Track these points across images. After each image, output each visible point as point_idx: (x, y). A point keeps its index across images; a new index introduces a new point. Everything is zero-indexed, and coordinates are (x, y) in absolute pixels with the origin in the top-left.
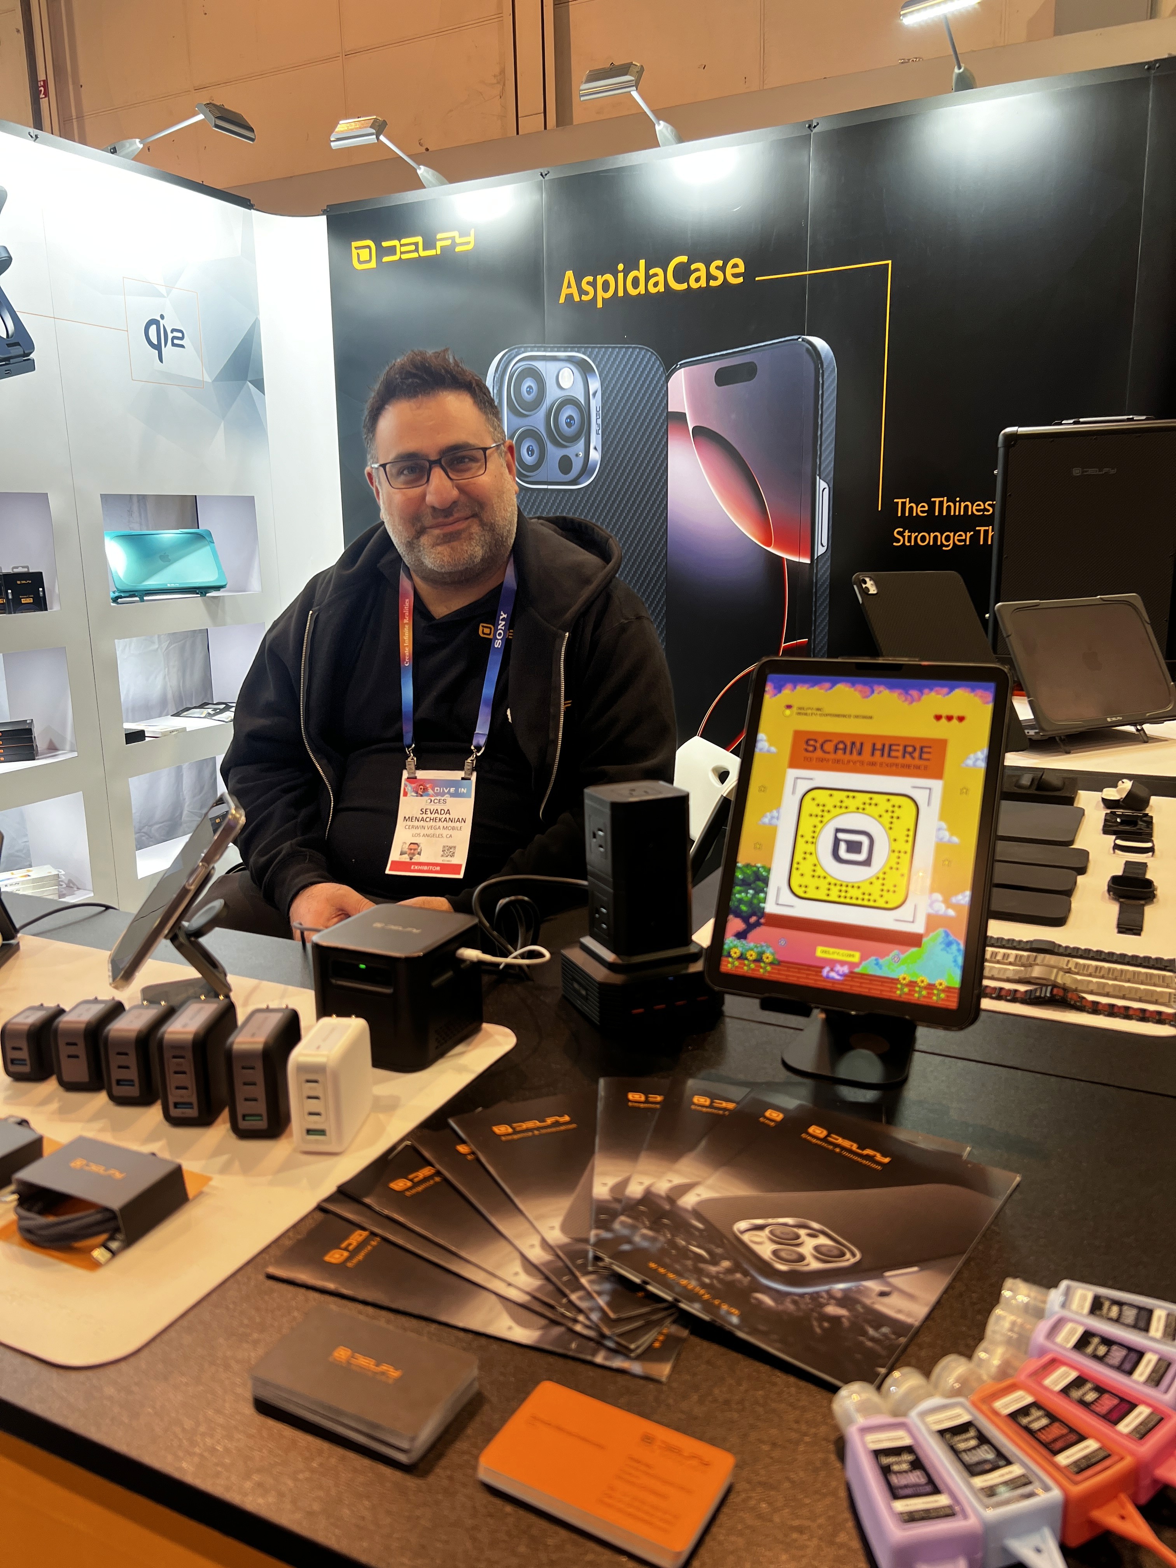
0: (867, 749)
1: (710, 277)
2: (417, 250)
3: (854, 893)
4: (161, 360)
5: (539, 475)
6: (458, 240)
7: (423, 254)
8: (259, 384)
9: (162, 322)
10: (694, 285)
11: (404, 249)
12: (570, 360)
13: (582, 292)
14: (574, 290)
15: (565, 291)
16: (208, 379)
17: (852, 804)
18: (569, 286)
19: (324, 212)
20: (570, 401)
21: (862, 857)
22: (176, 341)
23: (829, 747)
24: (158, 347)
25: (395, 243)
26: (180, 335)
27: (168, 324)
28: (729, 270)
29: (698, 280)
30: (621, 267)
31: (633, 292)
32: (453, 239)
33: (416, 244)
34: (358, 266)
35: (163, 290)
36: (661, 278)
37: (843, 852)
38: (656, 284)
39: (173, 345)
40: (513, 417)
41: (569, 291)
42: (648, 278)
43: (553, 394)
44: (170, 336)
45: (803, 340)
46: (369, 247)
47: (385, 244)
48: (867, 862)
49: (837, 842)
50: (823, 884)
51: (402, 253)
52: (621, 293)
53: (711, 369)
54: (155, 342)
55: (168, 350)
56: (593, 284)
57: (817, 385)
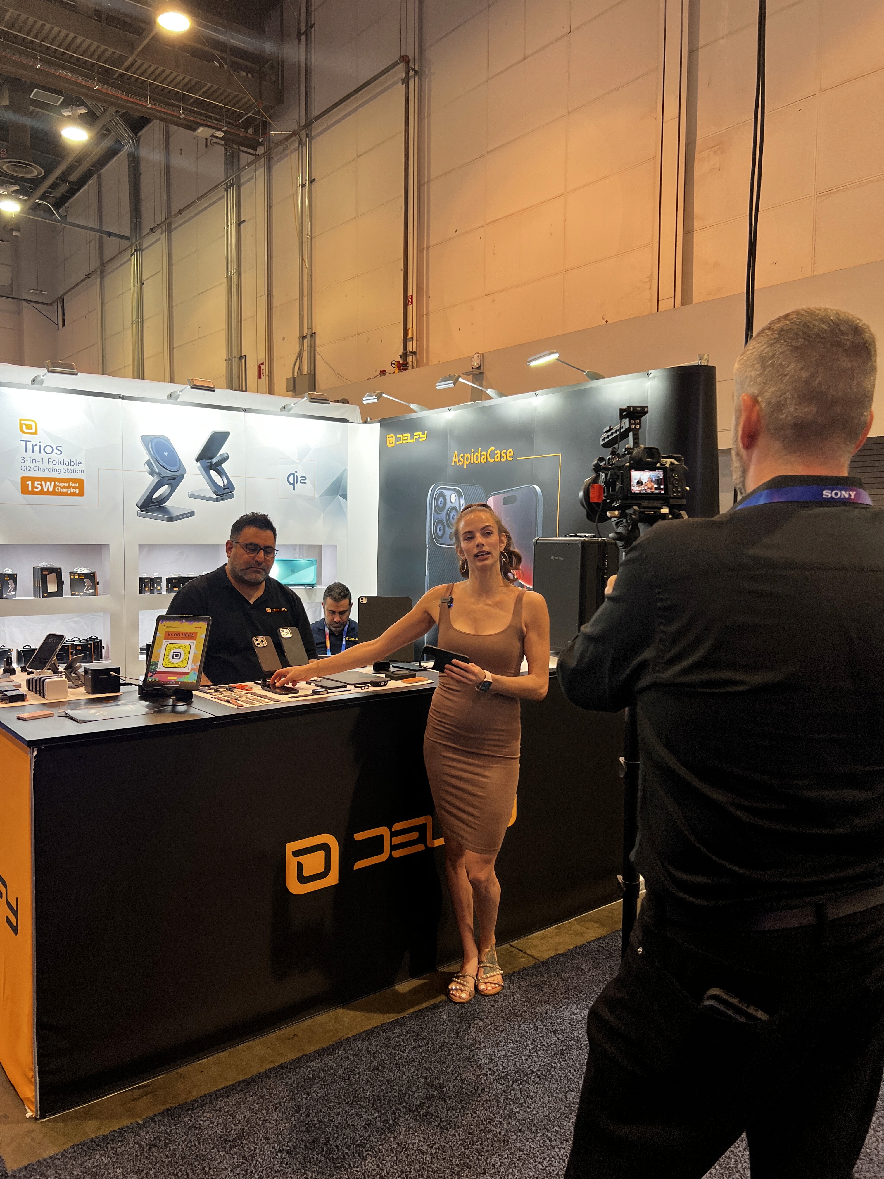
0: (181, 635)
1: (502, 457)
2: (407, 440)
3: (176, 665)
4: (294, 489)
5: (442, 541)
6: (421, 436)
7: (410, 441)
8: (345, 496)
9: (296, 474)
10: (497, 460)
11: (404, 439)
12: (455, 490)
13: (460, 461)
14: (457, 460)
15: (454, 460)
16: (317, 496)
17: (177, 647)
18: (455, 458)
19: (379, 422)
20: (454, 508)
21: (178, 657)
22: (302, 481)
23: (173, 634)
24: (293, 485)
25: (401, 436)
26: (304, 478)
27: (299, 475)
28: (508, 454)
29: (497, 458)
30: (472, 451)
31: (476, 462)
32: (419, 435)
33: (407, 437)
34: (389, 445)
35: (298, 461)
36: (485, 456)
37: (175, 657)
38: (484, 459)
39: (301, 483)
40: (435, 514)
41: (455, 460)
42: (481, 456)
43: (449, 505)
44: (299, 479)
45: (533, 487)
46: (392, 437)
47: (398, 436)
48: (179, 659)
49: (173, 655)
50: (170, 664)
51: (403, 440)
52: (472, 463)
53: (501, 497)
54: (292, 482)
55: (298, 485)
56: (463, 457)
57: (537, 507)
